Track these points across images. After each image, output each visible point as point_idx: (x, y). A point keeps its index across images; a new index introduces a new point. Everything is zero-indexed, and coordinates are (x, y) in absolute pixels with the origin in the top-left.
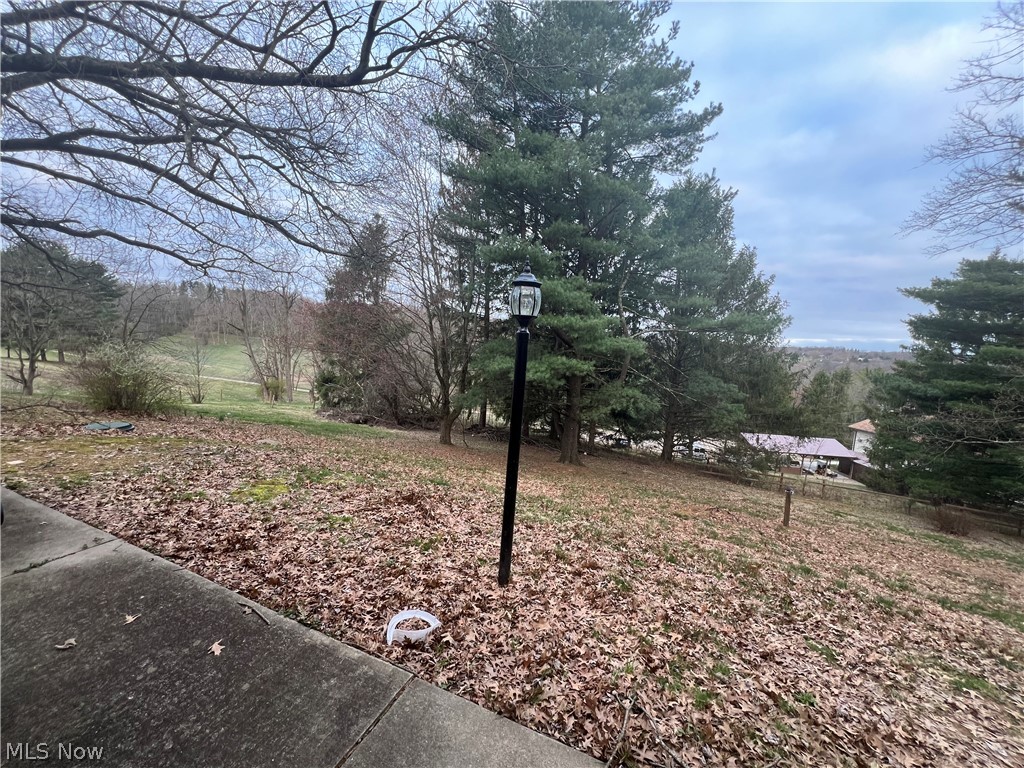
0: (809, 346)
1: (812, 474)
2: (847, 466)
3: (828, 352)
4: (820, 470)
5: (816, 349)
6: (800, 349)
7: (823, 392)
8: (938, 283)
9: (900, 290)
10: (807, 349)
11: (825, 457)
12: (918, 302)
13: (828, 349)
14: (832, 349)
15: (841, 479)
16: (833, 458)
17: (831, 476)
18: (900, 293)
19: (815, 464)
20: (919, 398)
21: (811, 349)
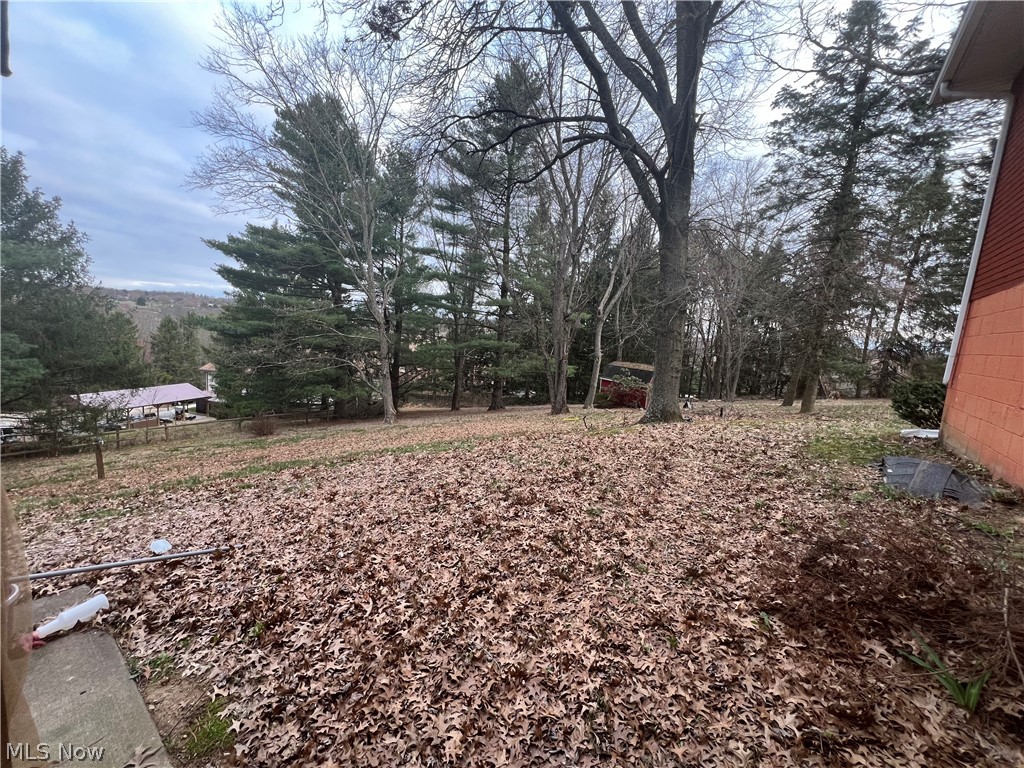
0: (157, 290)
1: (171, 422)
2: (203, 406)
3: (178, 297)
4: (179, 416)
5: (164, 293)
6: (146, 293)
7: (173, 338)
8: (232, 239)
9: (203, 240)
10: (154, 293)
11: (183, 402)
12: (220, 253)
13: (178, 293)
14: (181, 294)
15: (200, 419)
16: (190, 402)
17: (190, 419)
18: (203, 243)
19: (173, 411)
20: (232, 336)
21: (159, 294)
